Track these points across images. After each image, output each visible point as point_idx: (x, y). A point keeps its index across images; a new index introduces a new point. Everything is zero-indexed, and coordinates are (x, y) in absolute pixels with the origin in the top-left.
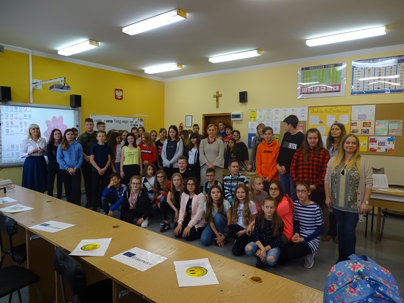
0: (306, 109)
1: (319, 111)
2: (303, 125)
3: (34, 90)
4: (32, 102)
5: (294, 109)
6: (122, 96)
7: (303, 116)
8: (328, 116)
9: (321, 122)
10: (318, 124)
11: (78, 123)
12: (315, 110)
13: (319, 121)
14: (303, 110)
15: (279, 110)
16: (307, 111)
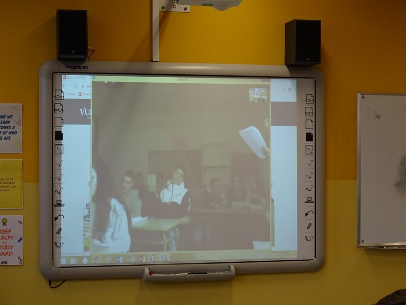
3: (165, 15)
4: (156, 57)
11: (310, 125)
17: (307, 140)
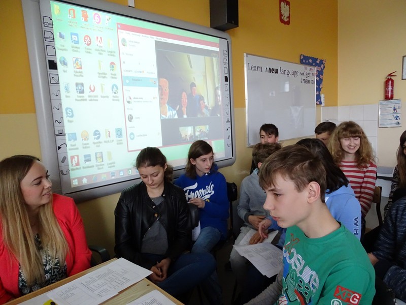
4: (131, 3)
6: (289, 17)
17: (226, 81)
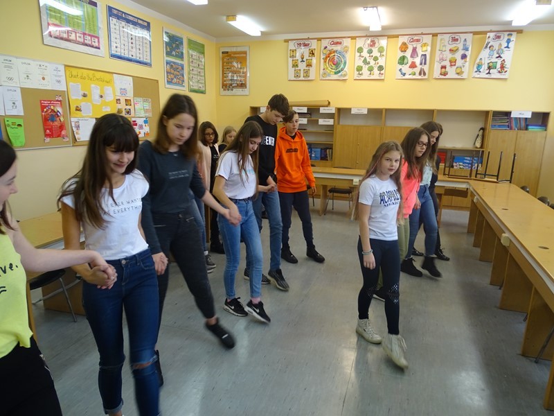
0: (62, 68)
1: (80, 75)
2: (61, 99)
5: (42, 63)
7: (59, 82)
8: (93, 85)
9: (85, 96)
10: (81, 98)
12: (74, 72)
13: (82, 93)
14: (57, 70)
15: (14, 60)
16: (62, 73)
